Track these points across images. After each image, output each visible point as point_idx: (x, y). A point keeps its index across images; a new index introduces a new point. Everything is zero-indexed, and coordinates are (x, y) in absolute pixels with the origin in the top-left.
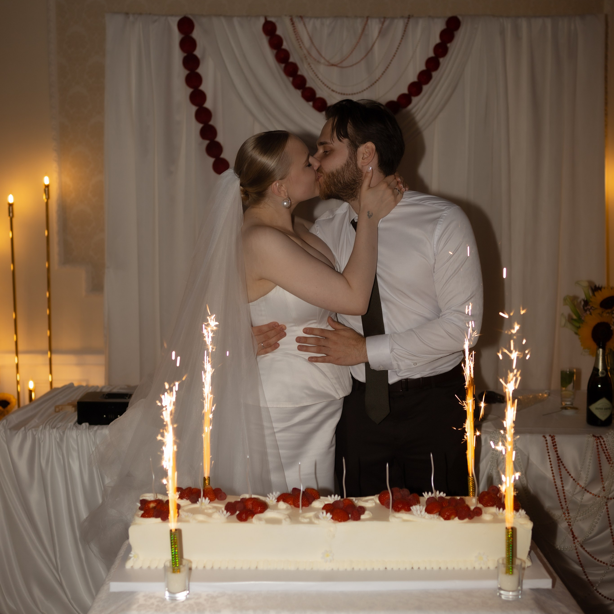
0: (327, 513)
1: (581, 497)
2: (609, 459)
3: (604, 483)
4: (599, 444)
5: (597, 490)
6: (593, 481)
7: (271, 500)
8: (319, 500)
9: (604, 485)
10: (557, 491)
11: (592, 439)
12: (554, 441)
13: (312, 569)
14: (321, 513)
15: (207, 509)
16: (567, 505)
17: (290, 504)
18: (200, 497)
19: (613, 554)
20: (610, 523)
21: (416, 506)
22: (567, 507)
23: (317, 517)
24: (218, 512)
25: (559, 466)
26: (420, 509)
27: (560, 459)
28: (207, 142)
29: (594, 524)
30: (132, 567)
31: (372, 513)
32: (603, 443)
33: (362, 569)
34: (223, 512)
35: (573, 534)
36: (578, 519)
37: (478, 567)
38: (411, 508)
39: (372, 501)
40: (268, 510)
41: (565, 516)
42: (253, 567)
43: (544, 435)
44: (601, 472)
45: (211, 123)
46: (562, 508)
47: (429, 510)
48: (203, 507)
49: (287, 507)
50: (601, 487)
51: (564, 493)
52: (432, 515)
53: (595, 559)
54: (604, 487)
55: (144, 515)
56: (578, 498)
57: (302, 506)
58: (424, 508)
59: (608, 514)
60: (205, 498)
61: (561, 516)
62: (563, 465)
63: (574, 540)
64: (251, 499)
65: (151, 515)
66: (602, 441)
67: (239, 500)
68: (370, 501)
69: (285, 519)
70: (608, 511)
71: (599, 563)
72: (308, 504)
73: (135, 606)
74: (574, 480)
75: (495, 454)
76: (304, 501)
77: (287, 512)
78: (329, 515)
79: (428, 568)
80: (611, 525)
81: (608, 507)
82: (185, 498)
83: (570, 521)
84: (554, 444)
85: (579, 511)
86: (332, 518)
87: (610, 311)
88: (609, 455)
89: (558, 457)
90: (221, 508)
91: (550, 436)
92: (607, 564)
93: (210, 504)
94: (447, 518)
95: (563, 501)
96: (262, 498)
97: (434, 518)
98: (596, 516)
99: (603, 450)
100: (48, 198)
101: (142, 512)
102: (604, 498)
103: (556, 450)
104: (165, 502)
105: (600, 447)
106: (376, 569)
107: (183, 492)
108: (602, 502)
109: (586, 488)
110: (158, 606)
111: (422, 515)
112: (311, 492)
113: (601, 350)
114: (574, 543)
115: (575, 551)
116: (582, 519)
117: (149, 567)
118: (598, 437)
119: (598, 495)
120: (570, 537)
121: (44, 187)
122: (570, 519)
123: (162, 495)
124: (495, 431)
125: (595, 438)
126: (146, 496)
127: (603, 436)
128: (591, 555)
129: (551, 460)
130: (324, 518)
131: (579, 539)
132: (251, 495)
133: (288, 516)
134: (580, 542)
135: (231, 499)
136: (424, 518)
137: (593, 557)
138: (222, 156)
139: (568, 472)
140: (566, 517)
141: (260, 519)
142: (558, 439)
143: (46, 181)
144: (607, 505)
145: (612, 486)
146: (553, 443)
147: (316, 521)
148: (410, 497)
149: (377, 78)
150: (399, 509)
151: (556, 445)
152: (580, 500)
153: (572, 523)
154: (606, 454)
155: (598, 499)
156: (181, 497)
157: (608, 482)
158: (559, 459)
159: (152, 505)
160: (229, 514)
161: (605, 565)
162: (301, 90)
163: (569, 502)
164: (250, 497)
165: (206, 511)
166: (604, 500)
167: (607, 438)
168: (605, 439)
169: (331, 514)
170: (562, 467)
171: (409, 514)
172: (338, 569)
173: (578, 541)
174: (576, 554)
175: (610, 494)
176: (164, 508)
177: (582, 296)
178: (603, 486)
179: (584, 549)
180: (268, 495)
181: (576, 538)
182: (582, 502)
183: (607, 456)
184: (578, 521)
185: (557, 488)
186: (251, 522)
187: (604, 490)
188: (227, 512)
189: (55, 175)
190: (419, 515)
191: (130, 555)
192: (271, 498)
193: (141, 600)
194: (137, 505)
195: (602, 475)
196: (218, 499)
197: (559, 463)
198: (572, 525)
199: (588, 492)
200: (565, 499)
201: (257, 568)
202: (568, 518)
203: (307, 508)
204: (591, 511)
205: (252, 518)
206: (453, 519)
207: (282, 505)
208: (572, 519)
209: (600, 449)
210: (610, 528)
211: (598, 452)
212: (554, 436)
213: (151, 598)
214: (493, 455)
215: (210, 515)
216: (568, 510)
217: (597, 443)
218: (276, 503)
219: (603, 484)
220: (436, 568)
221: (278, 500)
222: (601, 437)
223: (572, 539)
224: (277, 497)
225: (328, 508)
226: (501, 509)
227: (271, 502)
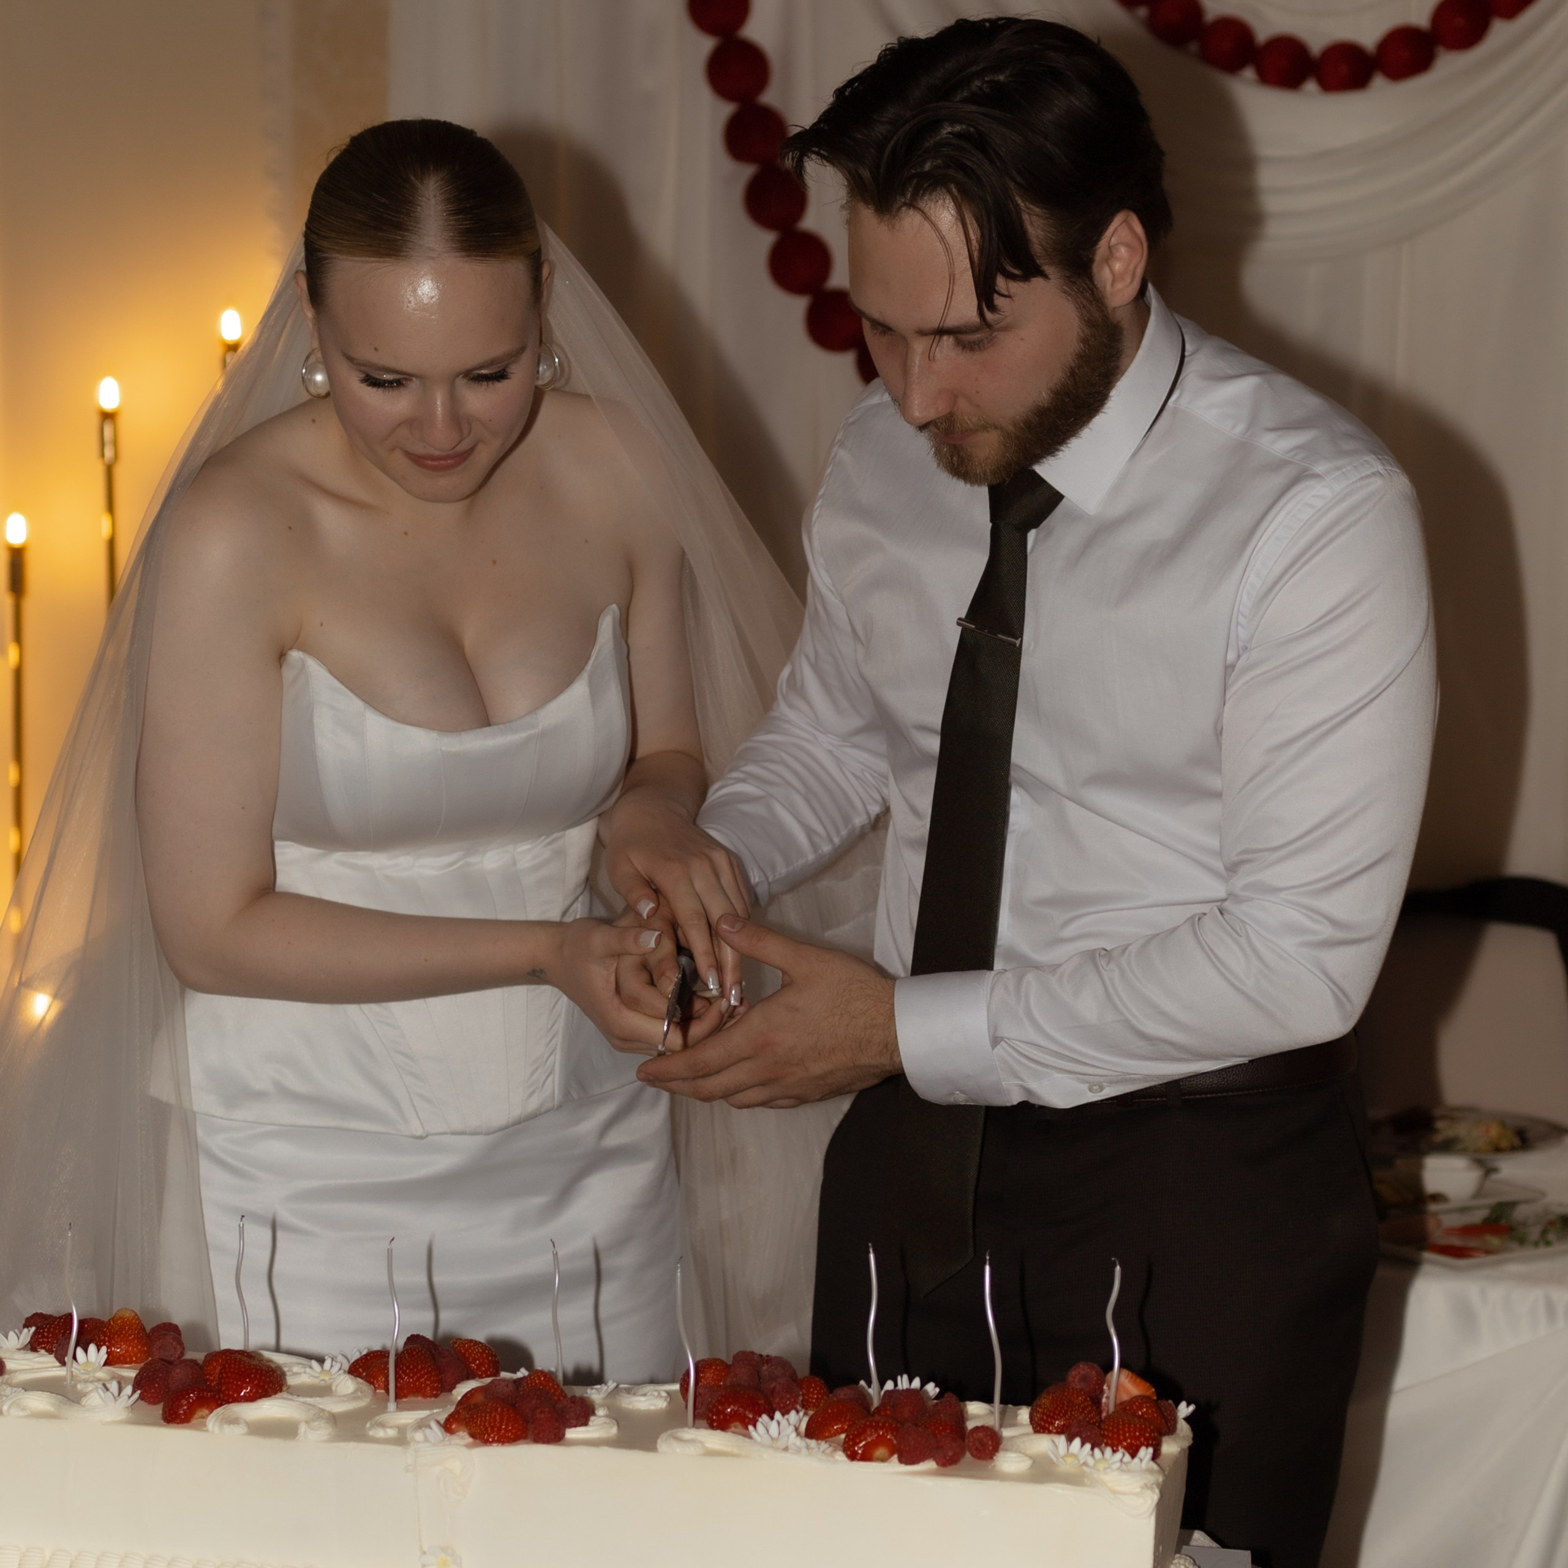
17: (376, 1386)
21: (784, 1415)
24: (106, 1391)
39: (655, 1393)
47: (813, 1431)
48: (75, 1376)
49: (355, 1392)
58: (808, 1422)
60: (98, 1349)
68: (650, 1394)
69: (314, 1427)
77: (340, 1408)
90: (124, 1380)
93: (106, 1367)
94: (862, 1457)
97: (819, 1451)
107: (43, 1329)
112: (463, 1351)
133: (335, 1421)
141: (231, 1421)
165: (76, 1387)
186: (200, 1428)
188: (132, 1393)
205: (209, 1414)
206: (881, 1459)
207: (348, 1385)
215: (74, 1399)
221: (349, 1370)
226: (1077, 1441)
227: (322, 1377)
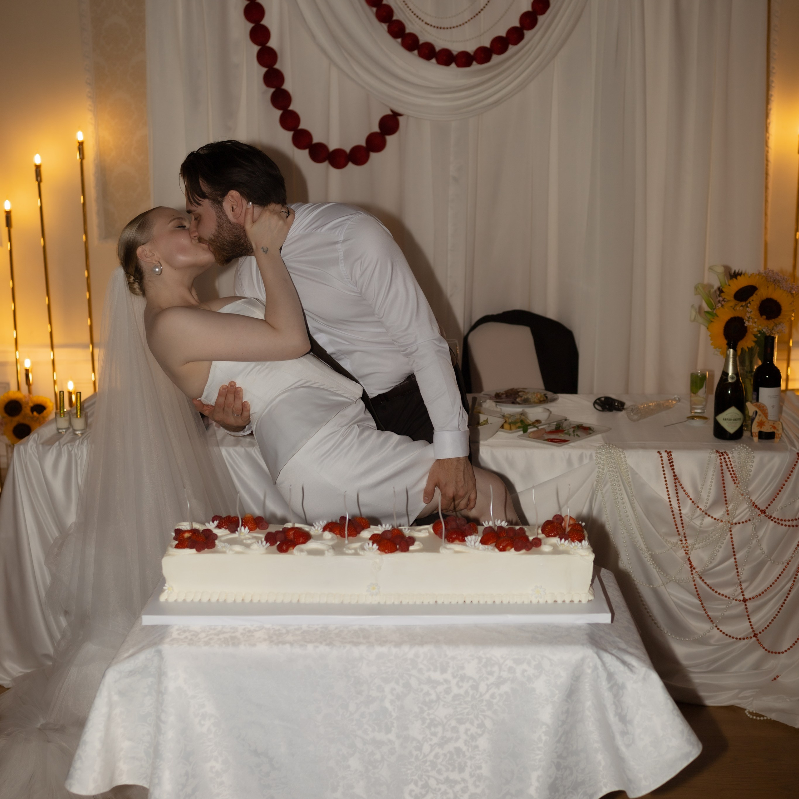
0: (373, 543)
1: (701, 522)
2: (734, 478)
3: (727, 505)
4: (723, 460)
5: (719, 513)
6: (715, 504)
7: (315, 530)
8: (369, 529)
9: (728, 508)
10: (673, 515)
11: (714, 456)
12: (670, 457)
13: (357, 602)
14: (367, 544)
15: (245, 539)
16: (684, 531)
17: (336, 534)
18: (238, 526)
19: (736, 587)
20: (734, 552)
21: (472, 536)
22: (685, 533)
23: (363, 548)
24: (257, 543)
25: (676, 486)
26: (475, 539)
27: (677, 479)
28: (272, 90)
29: (715, 552)
30: (166, 599)
31: (422, 543)
32: (727, 460)
33: (411, 603)
34: (262, 542)
35: (690, 564)
36: (696, 546)
37: (535, 601)
38: (466, 538)
39: (425, 531)
40: (311, 540)
41: (682, 543)
42: (295, 601)
43: (659, 450)
44: (725, 494)
45: (277, 66)
46: (679, 535)
47: (484, 542)
48: (243, 537)
49: (332, 537)
50: (725, 510)
51: (681, 517)
52: (486, 546)
53: (716, 592)
54: (728, 511)
55: (178, 546)
56: (697, 522)
57: (348, 536)
58: (480, 539)
59: (732, 541)
60: (245, 528)
61: (677, 543)
62: (681, 485)
63: (692, 571)
64: (293, 529)
65: (185, 546)
66: (727, 457)
67: (281, 530)
68: (423, 531)
69: (328, 550)
70: (732, 538)
71: (720, 597)
72: (355, 534)
73: (167, 640)
74: (693, 502)
75: (601, 472)
76: (351, 531)
77: (331, 543)
78: (375, 546)
79: (482, 602)
80: (735, 553)
81: (732, 533)
82: (224, 528)
83: (687, 549)
84: (671, 461)
85: (698, 537)
86: (379, 549)
87: (744, 304)
88: (734, 474)
89: (675, 476)
90: (261, 538)
91: (666, 451)
92: (729, 598)
93: (249, 534)
94: (503, 550)
95: (680, 526)
96: (306, 528)
97: (488, 549)
98: (718, 543)
99: (728, 468)
100: (82, 158)
101: (177, 542)
102: (727, 523)
103: (673, 467)
104: (201, 532)
105: (724, 464)
106: (426, 602)
107: (221, 521)
108: (725, 528)
109: (707, 512)
110: (191, 639)
111: (475, 546)
112: (360, 521)
113: (731, 350)
114: (692, 574)
115: (693, 583)
116: (702, 547)
117: (184, 600)
118: (722, 453)
119: (720, 520)
120: (688, 567)
121: (77, 145)
122: (687, 547)
123: (200, 524)
124: (603, 446)
125: (718, 454)
126: (182, 525)
127: (728, 452)
128: (711, 588)
129: (666, 479)
130: (369, 549)
131: (697, 570)
132: (294, 524)
133: (331, 547)
134: (698, 573)
135: (273, 528)
136: (478, 549)
137: (713, 590)
138: (291, 108)
139: (686, 494)
140: (683, 545)
141: (302, 551)
142: (674, 455)
143: (80, 137)
144: (731, 531)
145: (737, 509)
146: (669, 460)
147: (361, 553)
148: (465, 527)
149: (482, 7)
150: (453, 539)
151: (672, 462)
152: (699, 525)
153: (689, 551)
154: (732, 472)
155: (721, 524)
156: (219, 527)
157: (733, 504)
158: (675, 477)
159: (187, 535)
160: (268, 544)
161: (727, 598)
162: (387, 24)
163: (686, 528)
164: (293, 526)
165: (244, 541)
166: (727, 525)
167: (732, 454)
168: (730, 456)
169: (377, 545)
170: (679, 487)
171: (462, 545)
172: (385, 603)
173: (696, 572)
174: (694, 587)
175: (734, 518)
176: (200, 538)
177: (716, 285)
178: (726, 509)
179: (703, 580)
180: (314, 524)
181: (694, 569)
182: (701, 527)
183: (733, 475)
184: (696, 549)
185: (672, 511)
186: (292, 553)
187: (728, 514)
188: (266, 543)
189: (91, 129)
190: (472, 546)
191: (164, 588)
192: (316, 528)
193: (175, 635)
194: (172, 535)
195: (725, 497)
196: (259, 528)
197: (675, 483)
198: (689, 553)
199: (709, 516)
200: (682, 524)
201: (298, 601)
202: (685, 546)
203: (355, 538)
204: (712, 537)
205: (293, 549)
206: (509, 550)
207: (328, 535)
208: (690, 547)
209: (724, 467)
210: (734, 557)
211: (722, 470)
212: (671, 452)
213: (185, 631)
214: (599, 474)
215: (248, 546)
216: (685, 537)
217: (721, 459)
218: (321, 533)
219: (726, 507)
220: (490, 602)
221: (324, 529)
222: (725, 452)
223: (690, 569)
224: (324, 526)
225: (375, 539)
226: (563, 540)
227: (316, 532)
